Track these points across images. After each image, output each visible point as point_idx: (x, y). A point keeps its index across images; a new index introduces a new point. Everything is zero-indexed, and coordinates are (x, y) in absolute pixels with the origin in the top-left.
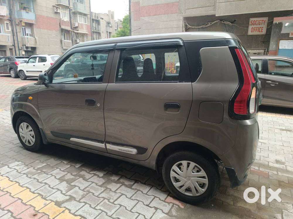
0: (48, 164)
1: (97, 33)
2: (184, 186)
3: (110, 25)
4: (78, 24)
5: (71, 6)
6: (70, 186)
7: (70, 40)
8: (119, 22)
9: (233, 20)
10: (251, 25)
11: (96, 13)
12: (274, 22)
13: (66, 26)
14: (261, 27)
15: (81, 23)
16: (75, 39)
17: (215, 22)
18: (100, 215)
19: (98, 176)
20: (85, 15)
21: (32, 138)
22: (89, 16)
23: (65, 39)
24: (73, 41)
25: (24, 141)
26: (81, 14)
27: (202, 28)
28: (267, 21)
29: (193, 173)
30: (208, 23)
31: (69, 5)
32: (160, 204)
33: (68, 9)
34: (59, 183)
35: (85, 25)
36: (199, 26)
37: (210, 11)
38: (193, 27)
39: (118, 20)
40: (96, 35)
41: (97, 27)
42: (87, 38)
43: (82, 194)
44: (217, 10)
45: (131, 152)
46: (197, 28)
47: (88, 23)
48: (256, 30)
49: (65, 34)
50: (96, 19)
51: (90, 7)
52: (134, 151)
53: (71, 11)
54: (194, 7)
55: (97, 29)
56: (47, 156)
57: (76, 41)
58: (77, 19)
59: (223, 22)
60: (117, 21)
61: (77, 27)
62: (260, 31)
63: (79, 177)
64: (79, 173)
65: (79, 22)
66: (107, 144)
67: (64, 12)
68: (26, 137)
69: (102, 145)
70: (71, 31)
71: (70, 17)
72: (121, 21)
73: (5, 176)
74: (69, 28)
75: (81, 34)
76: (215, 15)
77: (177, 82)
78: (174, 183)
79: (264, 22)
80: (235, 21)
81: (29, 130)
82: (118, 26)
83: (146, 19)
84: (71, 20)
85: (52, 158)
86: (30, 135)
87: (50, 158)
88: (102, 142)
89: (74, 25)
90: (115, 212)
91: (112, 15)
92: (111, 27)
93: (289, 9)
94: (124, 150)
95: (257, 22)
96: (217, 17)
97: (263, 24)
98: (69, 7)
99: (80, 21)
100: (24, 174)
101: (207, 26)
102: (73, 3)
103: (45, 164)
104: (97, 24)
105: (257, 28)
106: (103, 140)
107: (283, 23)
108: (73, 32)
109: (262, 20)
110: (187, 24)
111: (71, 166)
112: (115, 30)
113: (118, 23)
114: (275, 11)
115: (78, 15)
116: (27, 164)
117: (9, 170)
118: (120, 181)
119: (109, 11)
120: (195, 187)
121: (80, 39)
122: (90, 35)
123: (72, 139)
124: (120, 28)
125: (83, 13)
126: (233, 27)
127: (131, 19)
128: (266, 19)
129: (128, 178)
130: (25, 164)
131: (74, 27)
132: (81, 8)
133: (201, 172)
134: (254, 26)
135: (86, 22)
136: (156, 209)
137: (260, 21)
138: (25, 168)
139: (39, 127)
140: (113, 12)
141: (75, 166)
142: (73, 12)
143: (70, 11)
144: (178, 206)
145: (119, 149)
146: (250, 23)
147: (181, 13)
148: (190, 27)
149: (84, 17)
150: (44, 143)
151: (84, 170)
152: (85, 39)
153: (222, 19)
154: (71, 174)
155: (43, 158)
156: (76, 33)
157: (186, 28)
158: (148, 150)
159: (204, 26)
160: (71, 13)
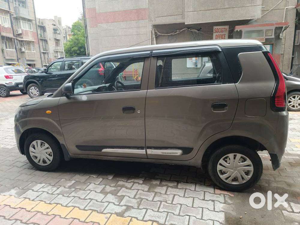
0: (77, 181)
1: (43, 41)
2: (231, 177)
3: (58, 32)
4: (22, 30)
5: (12, 11)
6: (118, 197)
7: (13, 49)
8: (68, 29)
9: (199, 28)
10: (215, 32)
11: (40, 18)
12: (236, 30)
13: (7, 33)
14: (224, 34)
15: (25, 29)
16: (19, 48)
17: (184, 29)
18: (168, 216)
19: (139, 184)
20: (29, 20)
21: (48, 156)
22: (34, 22)
23: (7, 48)
24: (17, 49)
25: (36, 161)
26: (24, 19)
27: (171, 35)
28: (228, 29)
29: (239, 164)
30: (177, 31)
31: (10, 9)
32: (213, 196)
33: (9, 14)
34: (104, 196)
35: (30, 31)
36: (168, 34)
37: (179, 19)
38: (163, 34)
39: (66, 26)
40: (42, 43)
41: (42, 34)
42: (33, 47)
43: (136, 202)
44: (186, 19)
45: (176, 153)
46: (166, 36)
47: (33, 30)
48: (220, 37)
49: (7, 42)
50: (41, 25)
51: (34, 12)
52: (179, 152)
53: (12, 16)
54: (164, 15)
55: (43, 36)
56: (69, 173)
57: (21, 49)
58: (20, 26)
59: (191, 29)
60: (65, 28)
61: (21, 34)
62: (223, 37)
63: (120, 188)
64: (117, 183)
65: (22, 28)
66: (148, 150)
67: (3, 17)
68: (41, 157)
69: (143, 152)
70: (14, 39)
71: (12, 23)
72: (69, 28)
73: (37, 200)
74: (11, 35)
75: (26, 41)
76: (184, 23)
77: (221, 84)
78: (221, 176)
79: (226, 30)
80: (201, 28)
81: (45, 148)
82: (66, 33)
83: (104, 26)
84: (13, 26)
85: (76, 174)
86: (46, 153)
87: (74, 175)
88: (142, 148)
89: (17, 32)
90: (180, 210)
91: (59, 21)
92: (59, 34)
93: (248, 19)
94: (167, 153)
95: (220, 30)
96: (186, 25)
97: (225, 32)
98: (10, 12)
99: (24, 27)
100: (59, 194)
101: (176, 33)
102: (14, 7)
103: (73, 182)
104: (42, 31)
105: (220, 35)
106: (144, 146)
107: (242, 30)
108: (16, 39)
109: (224, 28)
110: (157, 32)
111: (103, 179)
112: (64, 37)
113: (66, 30)
114: (236, 20)
115: (21, 21)
116: (53, 185)
117: (37, 194)
118: (163, 184)
119: (55, 17)
120: (241, 176)
121: (25, 47)
122: (38, 42)
123: (104, 150)
124: (69, 35)
125: (27, 19)
126: (200, 34)
127: (86, 26)
128: (227, 27)
129: (168, 181)
130: (50, 185)
131: (16, 34)
132: (23, 13)
133: (246, 161)
134: (217, 34)
135: (31, 29)
136: (213, 201)
137: (223, 29)
138: (55, 189)
139: (59, 143)
140: (60, 18)
141: (108, 179)
142: (15, 17)
143: (10, 16)
144: (228, 195)
145: (162, 152)
146: (214, 31)
147: (150, 21)
148: (160, 34)
149: (29, 23)
150: (66, 159)
151: (121, 181)
152: (32, 47)
153: (189, 27)
154: (110, 186)
155: (66, 176)
156: (19, 41)
157: (156, 36)
158: (194, 149)
159: (173, 34)
160: (12, 18)
